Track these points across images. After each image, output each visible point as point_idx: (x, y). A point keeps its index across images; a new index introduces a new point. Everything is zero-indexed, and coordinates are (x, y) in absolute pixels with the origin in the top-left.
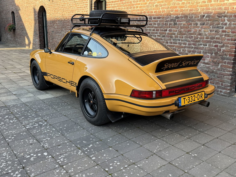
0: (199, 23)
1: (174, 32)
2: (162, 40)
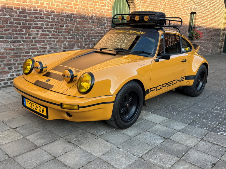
0: (90, 21)
1: (72, 28)
2: (59, 36)
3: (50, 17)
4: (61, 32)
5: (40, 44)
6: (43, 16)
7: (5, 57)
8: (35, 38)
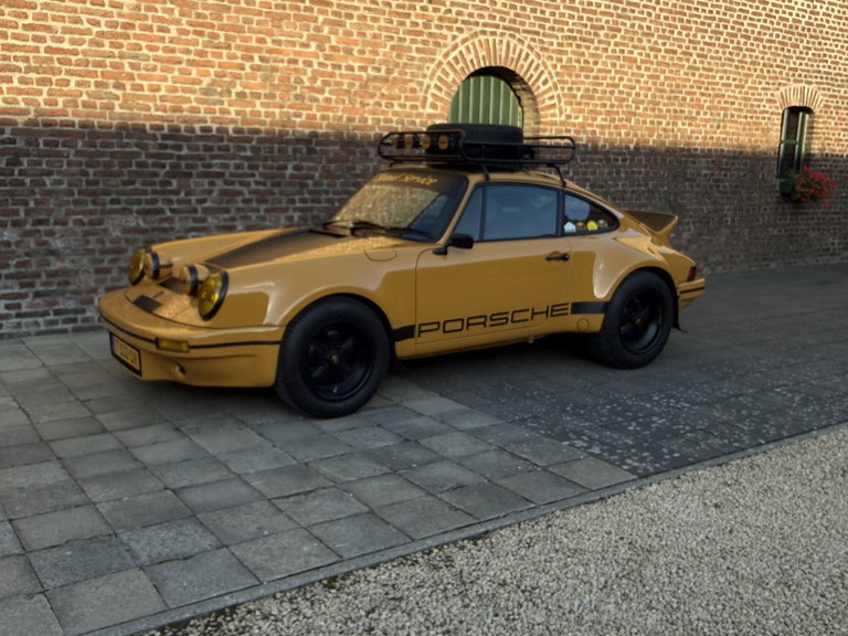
2: (273, 194)
3: (247, 145)
4: (279, 184)
5: (217, 218)
6: (225, 143)
7: (122, 251)
8: (204, 201)
